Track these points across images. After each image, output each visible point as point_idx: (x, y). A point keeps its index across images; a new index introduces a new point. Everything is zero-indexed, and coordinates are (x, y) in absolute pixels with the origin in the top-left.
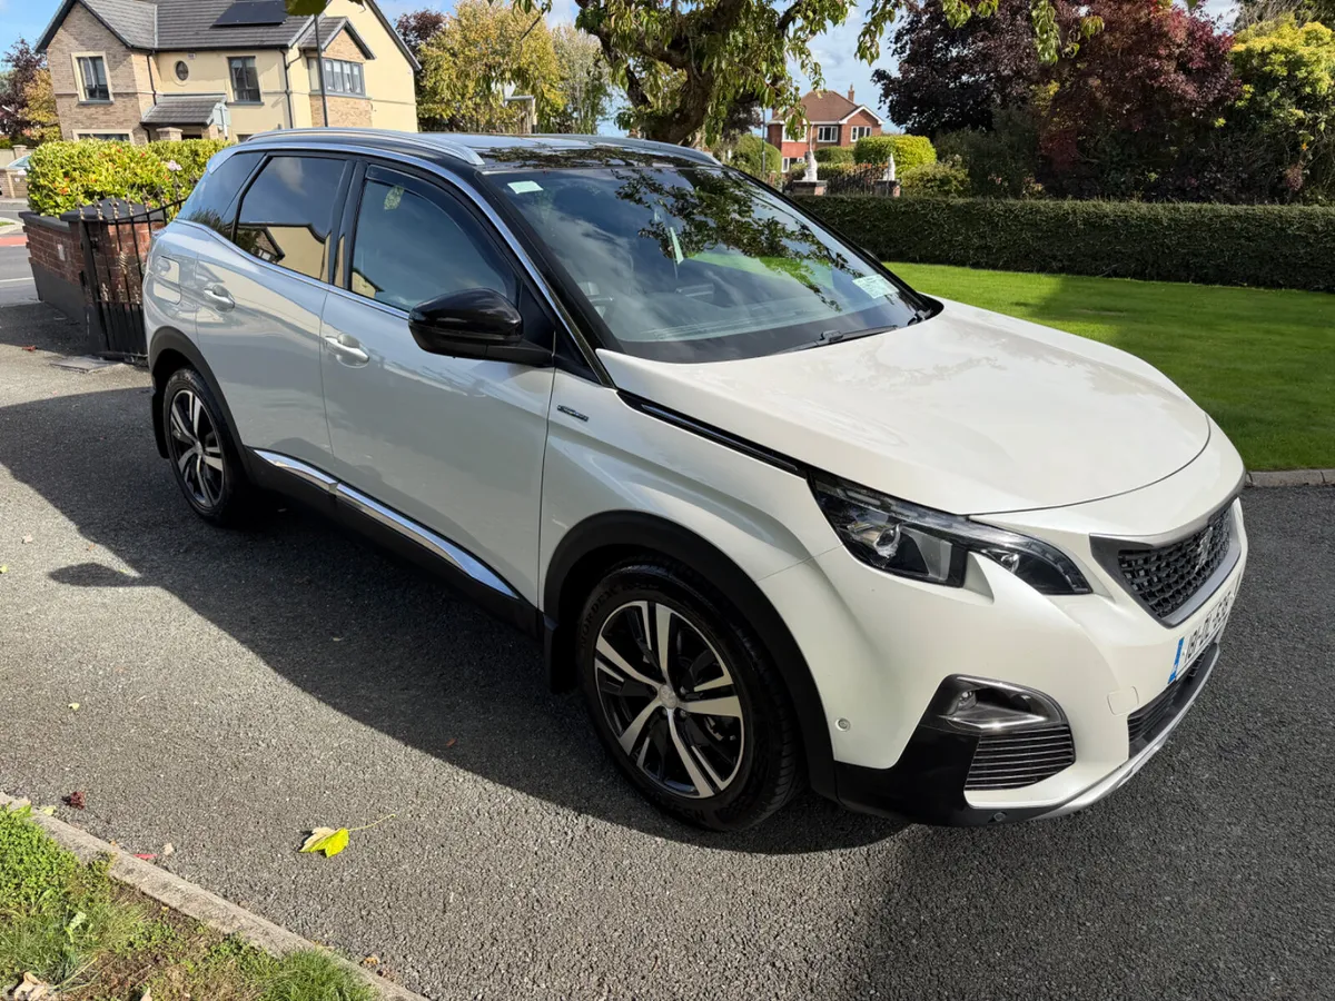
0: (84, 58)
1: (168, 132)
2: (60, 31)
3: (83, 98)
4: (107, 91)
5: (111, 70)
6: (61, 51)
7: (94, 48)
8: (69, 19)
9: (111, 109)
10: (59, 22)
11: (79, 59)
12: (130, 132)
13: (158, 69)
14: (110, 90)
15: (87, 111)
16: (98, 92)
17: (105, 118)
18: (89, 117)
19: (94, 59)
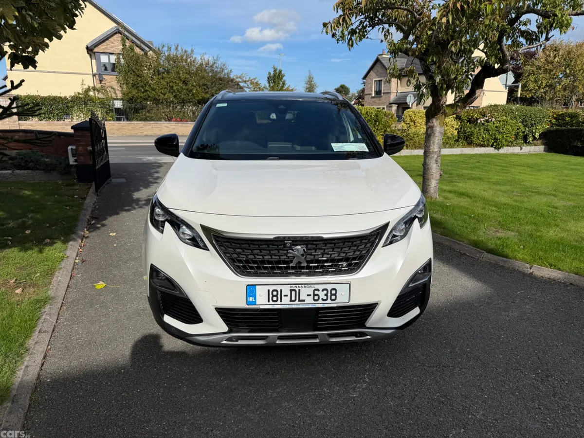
0: (377, 81)
1: (392, 106)
2: (372, 71)
3: (373, 95)
4: (381, 92)
5: (384, 84)
6: (370, 78)
7: (380, 77)
8: (375, 67)
9: (381, 98)
10: (371, 68)
11: (375, 81)
12: (385, 107)
13: (401, 83)
14: (382, 92)
15: (374, 100)
16: (378, 93)
17: (378, 102)
18: (374, 102)
19: (379, 81)
